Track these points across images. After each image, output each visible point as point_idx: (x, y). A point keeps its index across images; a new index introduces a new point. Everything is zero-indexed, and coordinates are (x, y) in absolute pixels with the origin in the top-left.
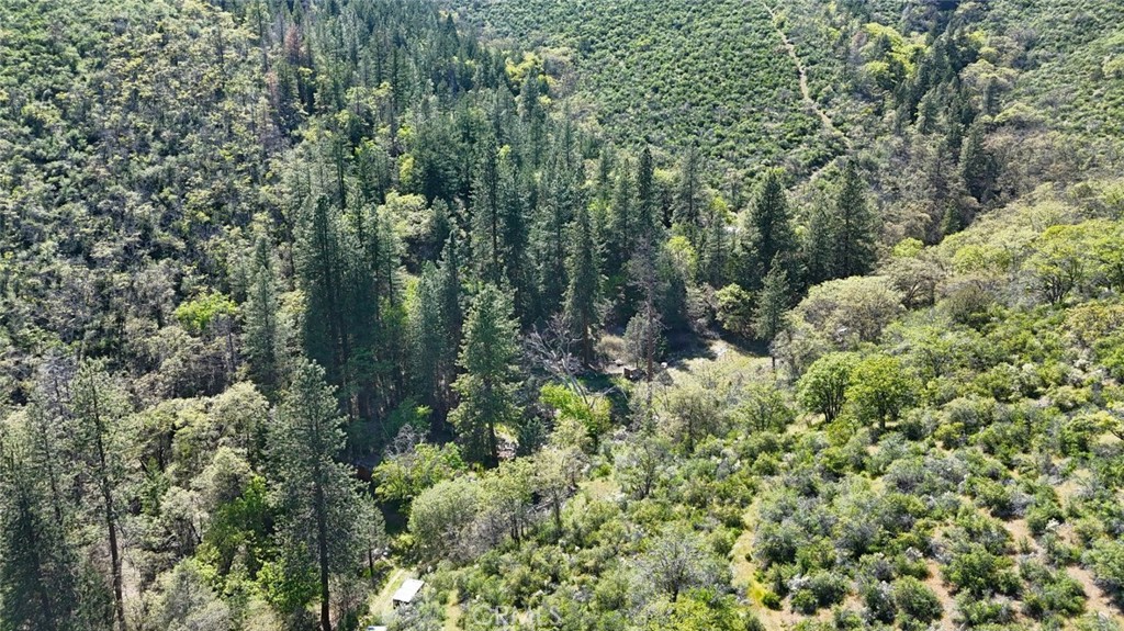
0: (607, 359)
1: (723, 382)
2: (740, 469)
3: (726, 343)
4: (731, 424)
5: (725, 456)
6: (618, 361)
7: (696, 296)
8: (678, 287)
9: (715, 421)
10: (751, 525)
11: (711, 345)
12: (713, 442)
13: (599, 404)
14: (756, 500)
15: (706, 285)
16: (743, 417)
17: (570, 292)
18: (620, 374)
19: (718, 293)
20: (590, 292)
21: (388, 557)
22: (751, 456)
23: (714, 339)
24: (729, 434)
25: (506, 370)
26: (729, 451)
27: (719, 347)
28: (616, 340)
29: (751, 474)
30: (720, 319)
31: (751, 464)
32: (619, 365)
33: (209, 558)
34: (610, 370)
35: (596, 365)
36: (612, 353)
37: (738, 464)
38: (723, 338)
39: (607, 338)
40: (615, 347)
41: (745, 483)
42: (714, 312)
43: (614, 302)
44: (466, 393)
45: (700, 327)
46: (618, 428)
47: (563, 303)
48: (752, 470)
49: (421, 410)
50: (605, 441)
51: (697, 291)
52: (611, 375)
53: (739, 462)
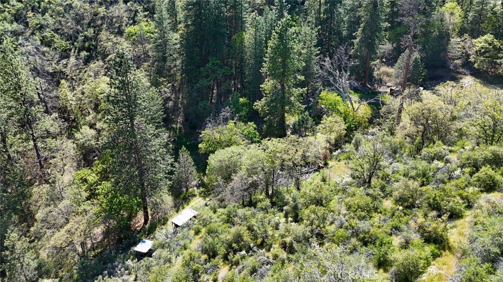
0: (381, 82)
1: (463, 102)
2: (458, 178)
3: (473, 78)
4: (461, 134)
5: (447, 161)
6: (389, 84)
7: (456, 44)
8: (444, 37)
9: (448, 130)
10: (456, 245)
11: (461, 78)
12: (439, 147)
13: (363, 110)
14: (469, 215)
15: (466, 36)
16: (473, 130)
17: (359, 32)
18: (386, 92)
19: (474, 41)
20: (373, 33)
21: (198, 187)
22: (474, 166)
23: (465, 74)
24: (459, 143)
25: (295, 78)
26: (453, 157)
27: (468, 81)
28: (390, 70)
29: (469, 184)
30: (473, 60)
31: (471, 174)
32: (388, 87)
33: (97, 170)
34: (381, 89)
35: (372, 85)
36: (385, 78)
37: (458, 172)
38: (472, 75)
39: (384, 69)
40: (388, 75)
41: (461, 195)
42: (468, 56)
43: (394, 45)
44: (268, 92)
45: (456, 66)
46: (373, 128)
47: (354, 41)
48: (472, 180)
49: (241, 100)
50: (358, 135)
51: (459, 40)
52: (380, 93)
53: (459, 169)
